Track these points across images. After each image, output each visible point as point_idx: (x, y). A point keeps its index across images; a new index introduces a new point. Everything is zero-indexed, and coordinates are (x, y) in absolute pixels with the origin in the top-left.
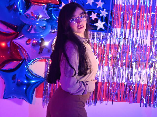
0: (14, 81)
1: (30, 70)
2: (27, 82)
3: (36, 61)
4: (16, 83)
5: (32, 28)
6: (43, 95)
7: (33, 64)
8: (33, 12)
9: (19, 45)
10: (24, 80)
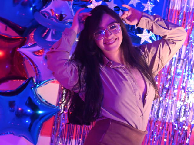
0: (12, 109)
1: (39, 95)
2: (31, 112)
3: (49, 83)
4: (15, 112)
5: (50, 32)
6: (51, 132)
7: (43, 86)
8: (54, 10)
9: (27, 56)
10: (28, 109)
